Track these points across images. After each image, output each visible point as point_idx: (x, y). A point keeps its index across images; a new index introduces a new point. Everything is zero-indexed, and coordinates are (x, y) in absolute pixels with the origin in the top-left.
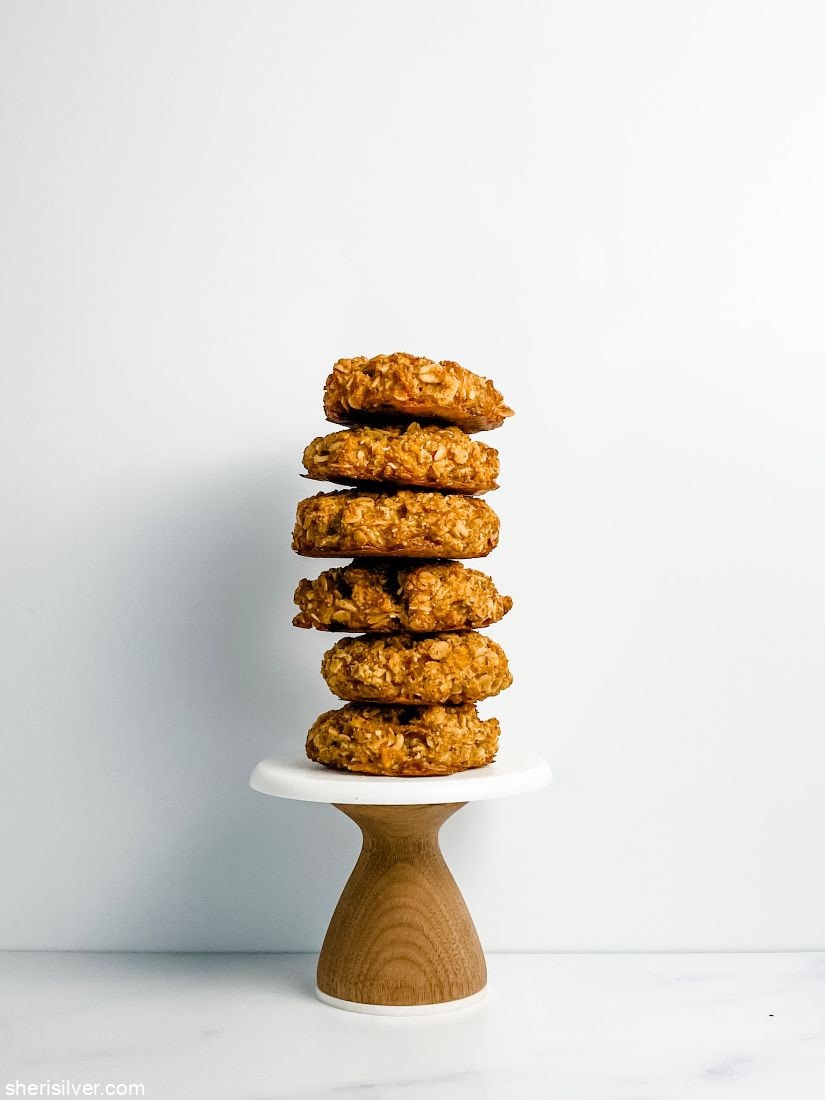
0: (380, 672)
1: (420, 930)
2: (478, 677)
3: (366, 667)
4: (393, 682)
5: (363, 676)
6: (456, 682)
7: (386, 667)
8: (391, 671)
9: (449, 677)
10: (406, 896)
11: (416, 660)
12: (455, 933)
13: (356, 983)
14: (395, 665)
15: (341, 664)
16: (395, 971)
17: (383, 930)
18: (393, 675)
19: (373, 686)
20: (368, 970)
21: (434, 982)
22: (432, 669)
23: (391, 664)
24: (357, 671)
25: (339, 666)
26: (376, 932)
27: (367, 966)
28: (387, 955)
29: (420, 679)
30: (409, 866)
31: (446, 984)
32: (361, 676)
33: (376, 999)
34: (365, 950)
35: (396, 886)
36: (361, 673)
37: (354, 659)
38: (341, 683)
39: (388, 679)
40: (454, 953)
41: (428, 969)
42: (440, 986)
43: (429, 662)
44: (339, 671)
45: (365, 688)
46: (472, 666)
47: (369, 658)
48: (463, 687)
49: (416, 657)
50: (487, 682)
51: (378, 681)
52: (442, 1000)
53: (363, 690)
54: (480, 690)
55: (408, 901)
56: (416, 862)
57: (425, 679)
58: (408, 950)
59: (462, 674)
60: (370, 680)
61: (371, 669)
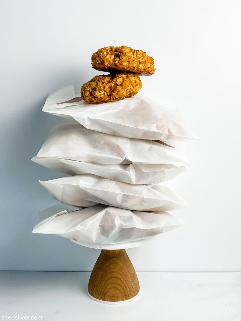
0: (102, 93)
1: (120, 279)
2: (134, 87)
3: (98, 92)
4: (107, 95)
5: (97, 95)
6: (128, 91)
7: (104, 90)
8: (106, 92)
9: (125, 90)
10: (115, 268)
11: (113, 86)
12: (130, 279)
13: (100, 295)
14: (107, 90)
15: (88, 92)
16: (112, 291)
17: (108, 279)
18: (107, 93)
19: (101, 98)
20: (104, 291)
21: (124, 294)
22: (119, 88)
23: (105, 89)
24: (95, 94)
25: (88, 93)
26: (106, 280)
27: (103, 289)
28: (110, 287)
29: (116, 92)
30: (116, 259)
31: (127, 294)
32: (96, 95)
33: (106, 300)
34: (103, 284)
35: (112, 265)
36: (96, 94)
37: (92, 90)
38: (90, 99)
39: (106, 94)
40: (130, 285)
41: (122, 291)
42: (126, 295)
43: (118, 86)
44: (88, 95)
45: (98, 99)
46: (131, 84)
47: (98, 88)
48: (130, 92)
49: (113, 85)
50: (137, 89)
51: (102, 96)
52: (126, 299)
53: (98, 100)
54: (135, 92)
55: (116, 270)
56: (118, 257)
57: (118, 92)
58: (116, 285)
59: (129, 88)
60: (100, 96)
61: (99, 92)
